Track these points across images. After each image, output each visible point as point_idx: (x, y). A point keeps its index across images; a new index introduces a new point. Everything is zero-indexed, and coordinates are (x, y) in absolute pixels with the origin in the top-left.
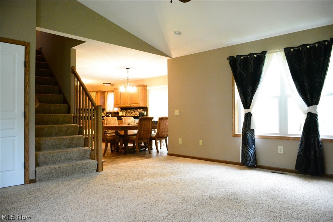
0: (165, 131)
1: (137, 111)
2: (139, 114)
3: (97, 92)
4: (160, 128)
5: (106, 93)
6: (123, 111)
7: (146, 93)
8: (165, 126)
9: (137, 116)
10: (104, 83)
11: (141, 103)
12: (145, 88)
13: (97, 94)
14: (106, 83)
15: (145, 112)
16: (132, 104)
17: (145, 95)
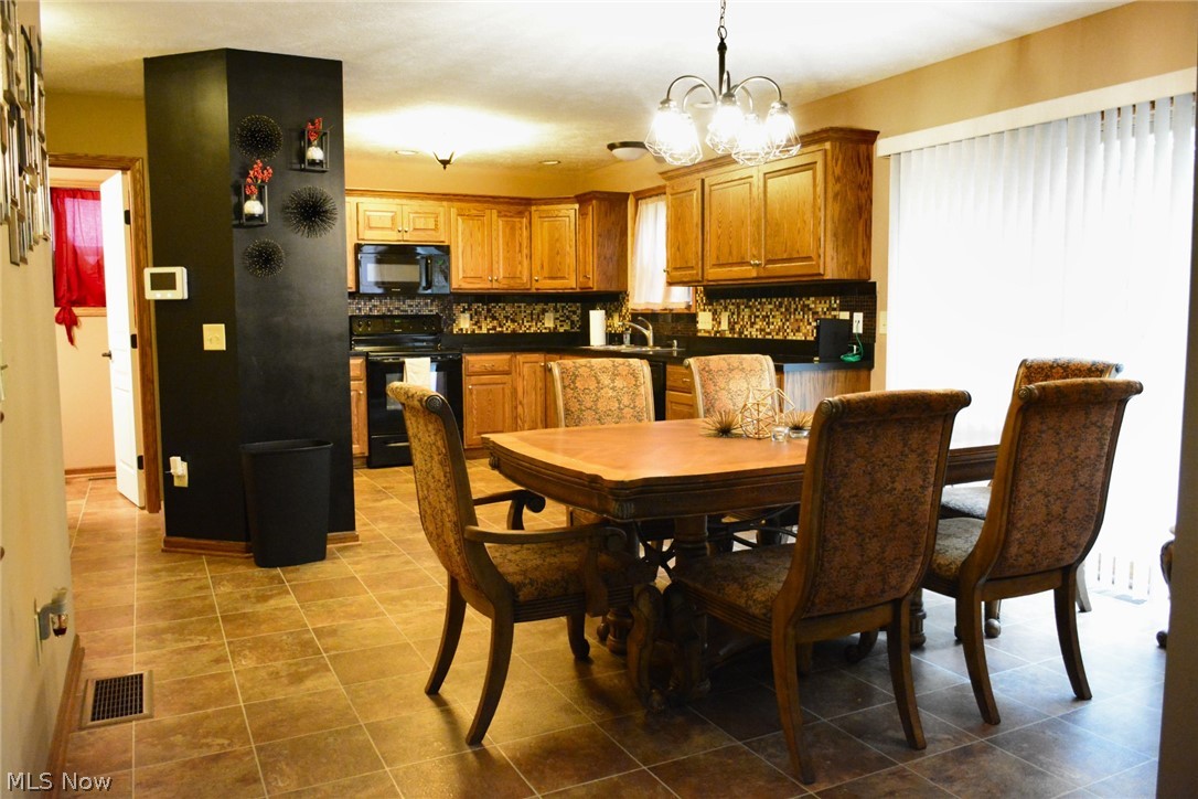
0: (1062, 519)
1: (806, 308)
2: (817, 327)
3: (583, 199)
4: (1025, 488)
5: (631, 203)
6: (719, 308)
7: (870, 183)
8: (1074, 473)
9: (799, 337)
10: (612, 147)
11: (830, 252)
12: (863, 147)
13: (583, 213)
14: (624, 145)
15: (858, 317)
16: (769, 261)
17: (863, 196)
